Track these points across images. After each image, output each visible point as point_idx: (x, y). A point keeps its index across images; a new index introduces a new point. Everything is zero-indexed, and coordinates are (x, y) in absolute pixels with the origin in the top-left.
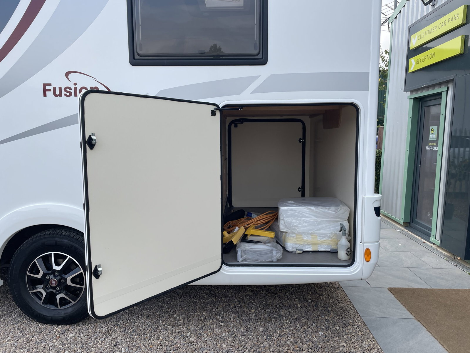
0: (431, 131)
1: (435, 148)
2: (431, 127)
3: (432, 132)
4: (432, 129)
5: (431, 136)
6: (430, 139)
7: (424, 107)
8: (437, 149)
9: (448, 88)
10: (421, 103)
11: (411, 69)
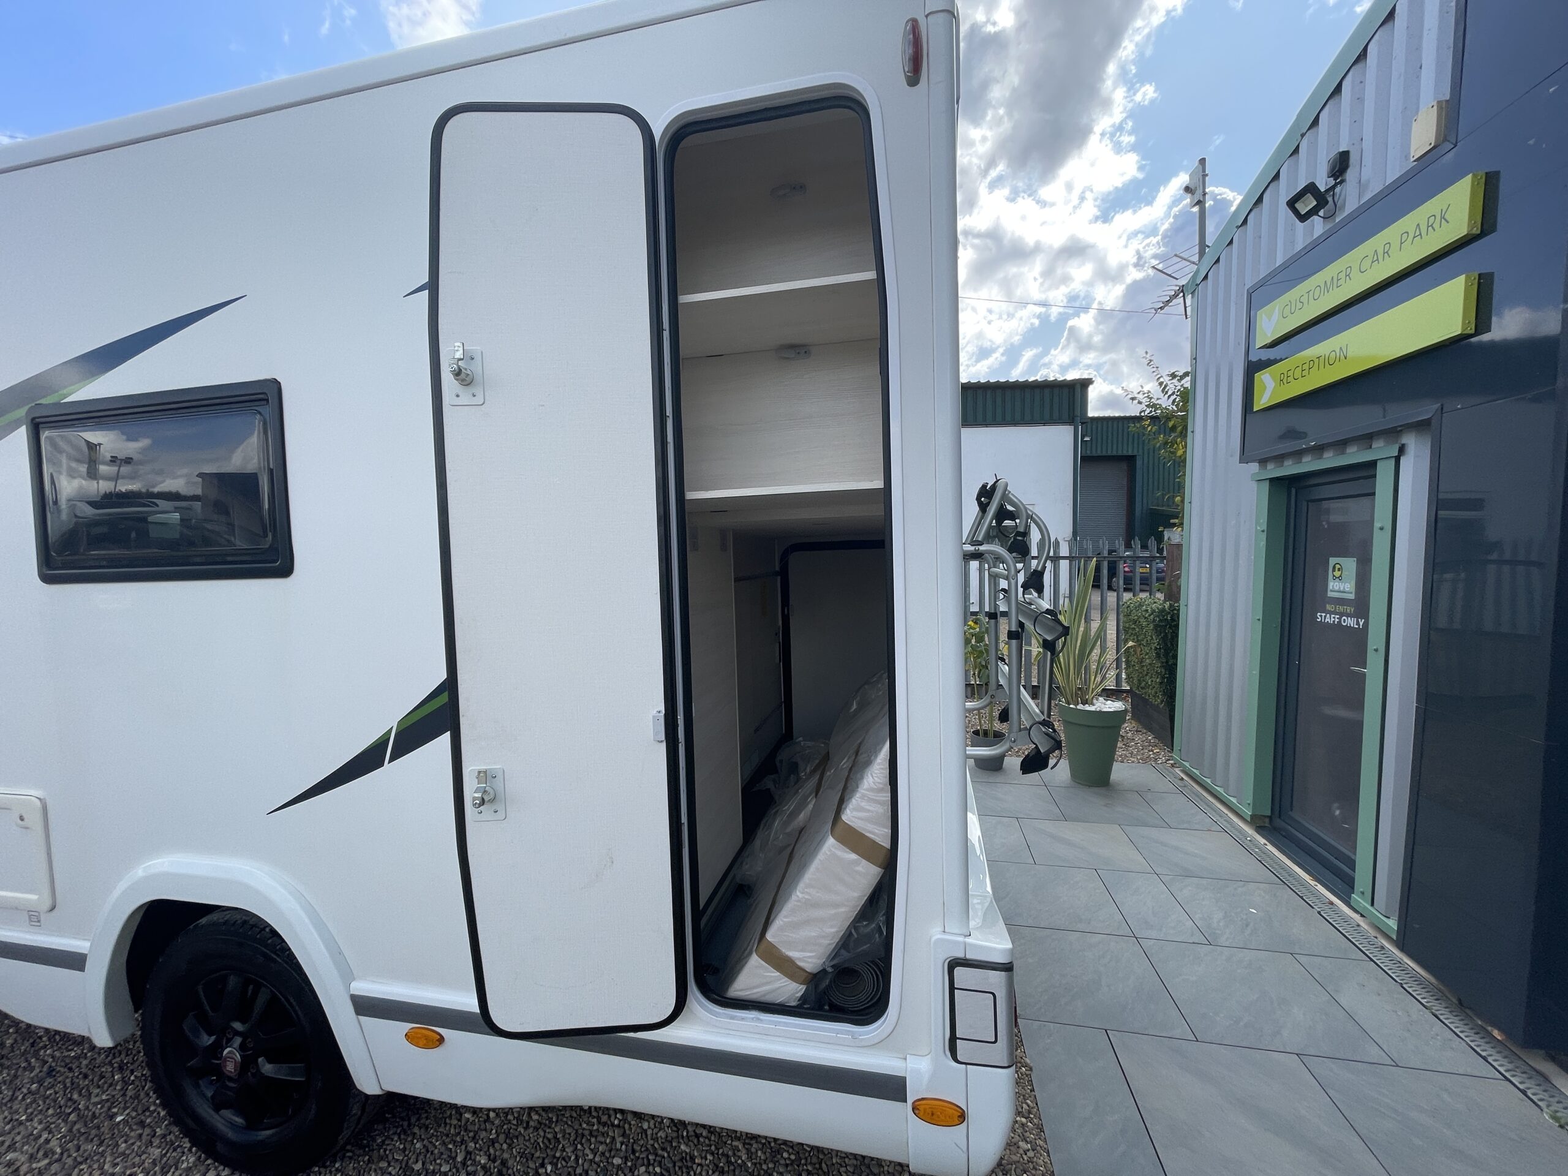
0: (1334, 570)
1: (1350, 622)
2: (1332, 561)
3: (1337, 574)
4: (1338, 566)
5: (1333, 585)
6: (1330, 594)
7: (1305, 503)
8: (1358, 623)
9: (1402, 450)
10: (1293, 491)
11: (1262, 401)
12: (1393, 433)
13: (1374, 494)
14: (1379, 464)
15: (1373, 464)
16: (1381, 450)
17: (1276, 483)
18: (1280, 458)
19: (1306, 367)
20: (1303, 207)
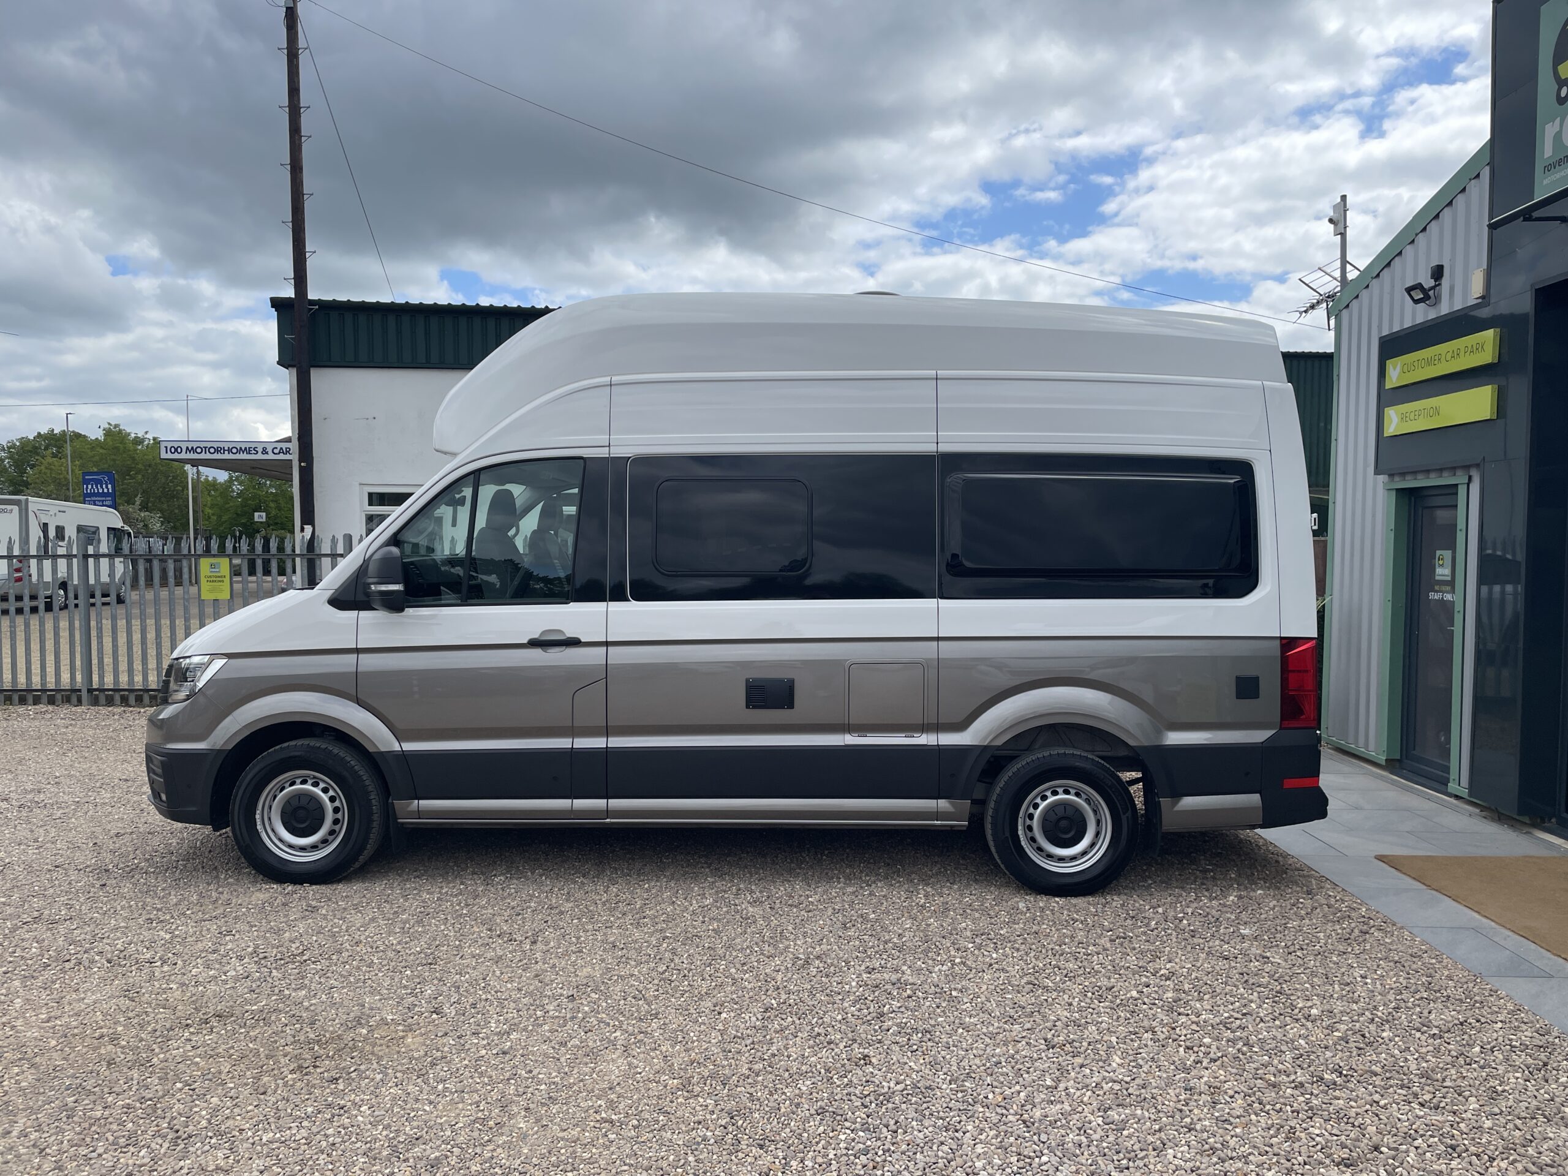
0: (1439, 560)
1: (1448, 597)
2: (1438, 553)
3: (1441, 562)
4: (1441, 557)
5: (1439, 571)
6: (1437, 578)
7: (1420, 509)
8: (1451, 597)
9: (1470, 479)
10: (1413, 499)
11: (1390, 430)
12: (1465, 468)
13: (1457, 506)
14: (1459, 486)
16: (1460, 479)
17: (1400, 492)
18: (1403, 474)
19: (1417, 413)
20: (1415, 296)
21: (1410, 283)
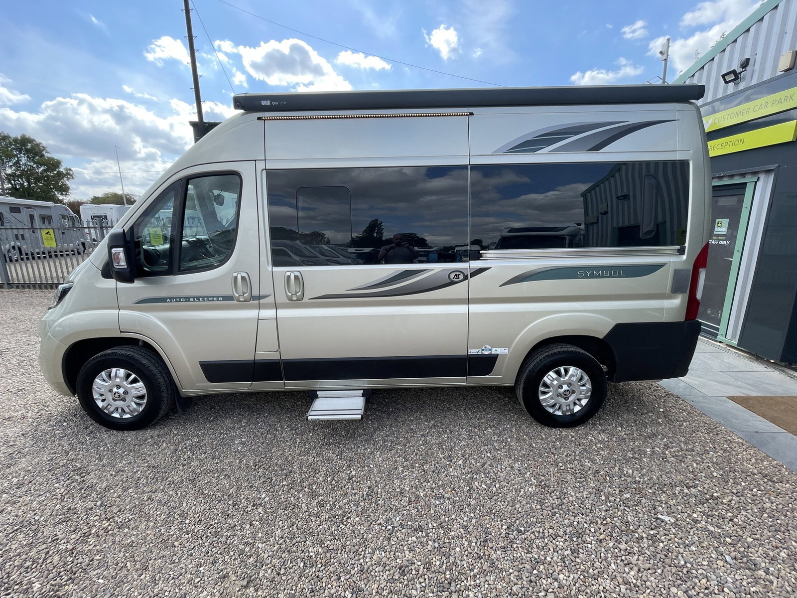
0: (718, 223)
1: (723, 243)
2: (718, 220)
3: (719, 225)
4: (720, 222)
5: (716, 229)
6: (716, 233)
8: (727, 243)
9: (758, 179)
12: (755, 173)
13: (744, 194)
14: (748, 184)
15: (745, 184)
16: (749, 179)
19: (723, 144)
20: (728, 78)
21: (724, 72)
